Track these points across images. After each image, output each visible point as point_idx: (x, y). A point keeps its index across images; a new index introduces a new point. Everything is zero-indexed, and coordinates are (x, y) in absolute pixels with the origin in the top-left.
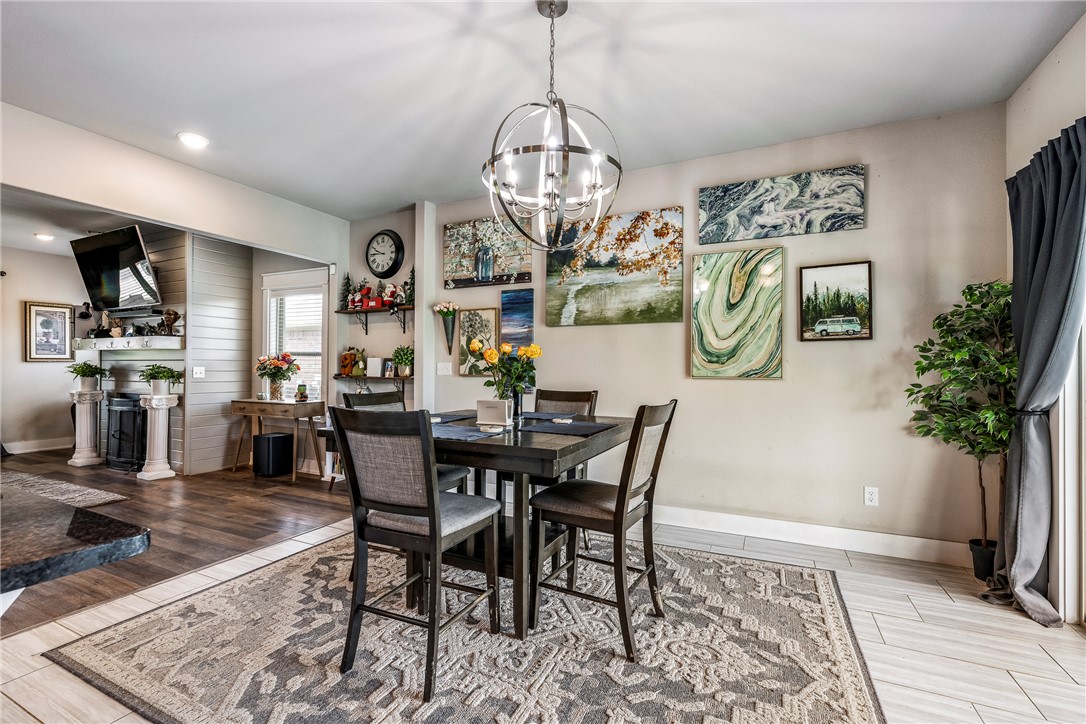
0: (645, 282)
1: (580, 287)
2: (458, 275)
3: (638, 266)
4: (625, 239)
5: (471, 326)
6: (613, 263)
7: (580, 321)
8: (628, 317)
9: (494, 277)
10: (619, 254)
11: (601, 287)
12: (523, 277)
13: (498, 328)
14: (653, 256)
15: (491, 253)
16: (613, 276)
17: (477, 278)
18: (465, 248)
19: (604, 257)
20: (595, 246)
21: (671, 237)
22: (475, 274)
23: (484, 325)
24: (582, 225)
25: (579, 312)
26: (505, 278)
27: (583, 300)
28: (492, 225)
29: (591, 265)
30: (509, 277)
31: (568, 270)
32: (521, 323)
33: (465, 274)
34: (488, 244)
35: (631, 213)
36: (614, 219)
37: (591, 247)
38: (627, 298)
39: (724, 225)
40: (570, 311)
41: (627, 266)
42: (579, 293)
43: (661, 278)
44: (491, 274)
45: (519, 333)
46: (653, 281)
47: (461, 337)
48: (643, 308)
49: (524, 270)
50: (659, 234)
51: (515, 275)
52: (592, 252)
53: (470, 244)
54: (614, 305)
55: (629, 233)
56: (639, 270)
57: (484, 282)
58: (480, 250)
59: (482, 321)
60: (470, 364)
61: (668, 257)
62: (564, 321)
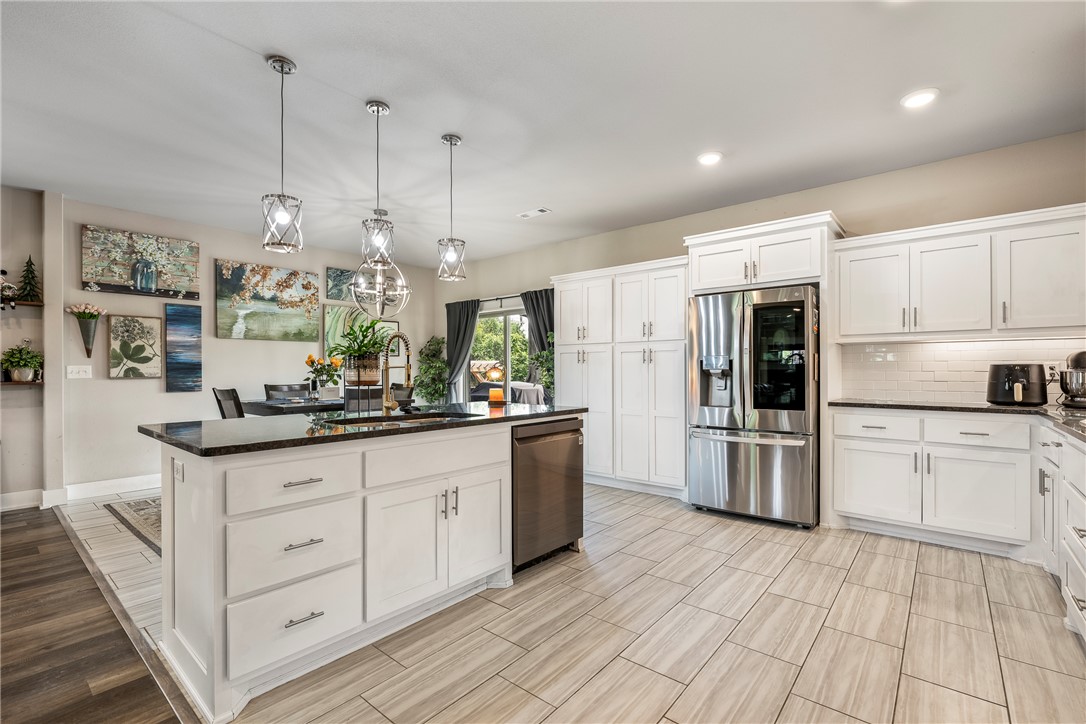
0: (296, 315)
1: (248, 312)
2: (104, 280)
3: (293, 304)
4: (284, 285)
5: (127, 331)
6: (273, 299)
7: (247, 336)
8: (286, 337)
9: (158, 290)
10: (279, 294)
11: (265, 314)
12: (191, 295)
13: (164, 334)
14: (302, 301)
15: (153, 267)
16: (274, 308)
17: (135, 287)
18: (117, 255)
19: (268, 294)
20: (260, 284)
21: (312, 291)
22: (131, 283)
23: (145, 332)
24: (249, 268)
25: (248, 330)
26: (171, 293)
27: (252, 321)
28: (155, 243)
29: (257, 297)
30: (176, 294)
31: (238, 298)
32: (190, 333)
33: (116, 280)
34: (150, 259)
35: (287, 269)
36: (274, 269)
37: (257, 285)
38: (285, 324)
39: (341, 291)
40: (240, 327)
41: (283, 304)
42: (247, 317)
43: (307, 315)
44: (154, 287)
45: (187, 342)
46: (301, 315)
47: (112, 342)
48: (296, 331)
49: (192, 290)
50: (306, 287)
51: (184, 292)
52: (258, 289)
53: (125, 253)
54: (276, 328)
55: (285, 282)
56: (293, 307)
57: (145, 292)
58: (138, 262)
59: (143, 327)
60: (125, 368)
61: (311, 302)
62: (234, 335)
